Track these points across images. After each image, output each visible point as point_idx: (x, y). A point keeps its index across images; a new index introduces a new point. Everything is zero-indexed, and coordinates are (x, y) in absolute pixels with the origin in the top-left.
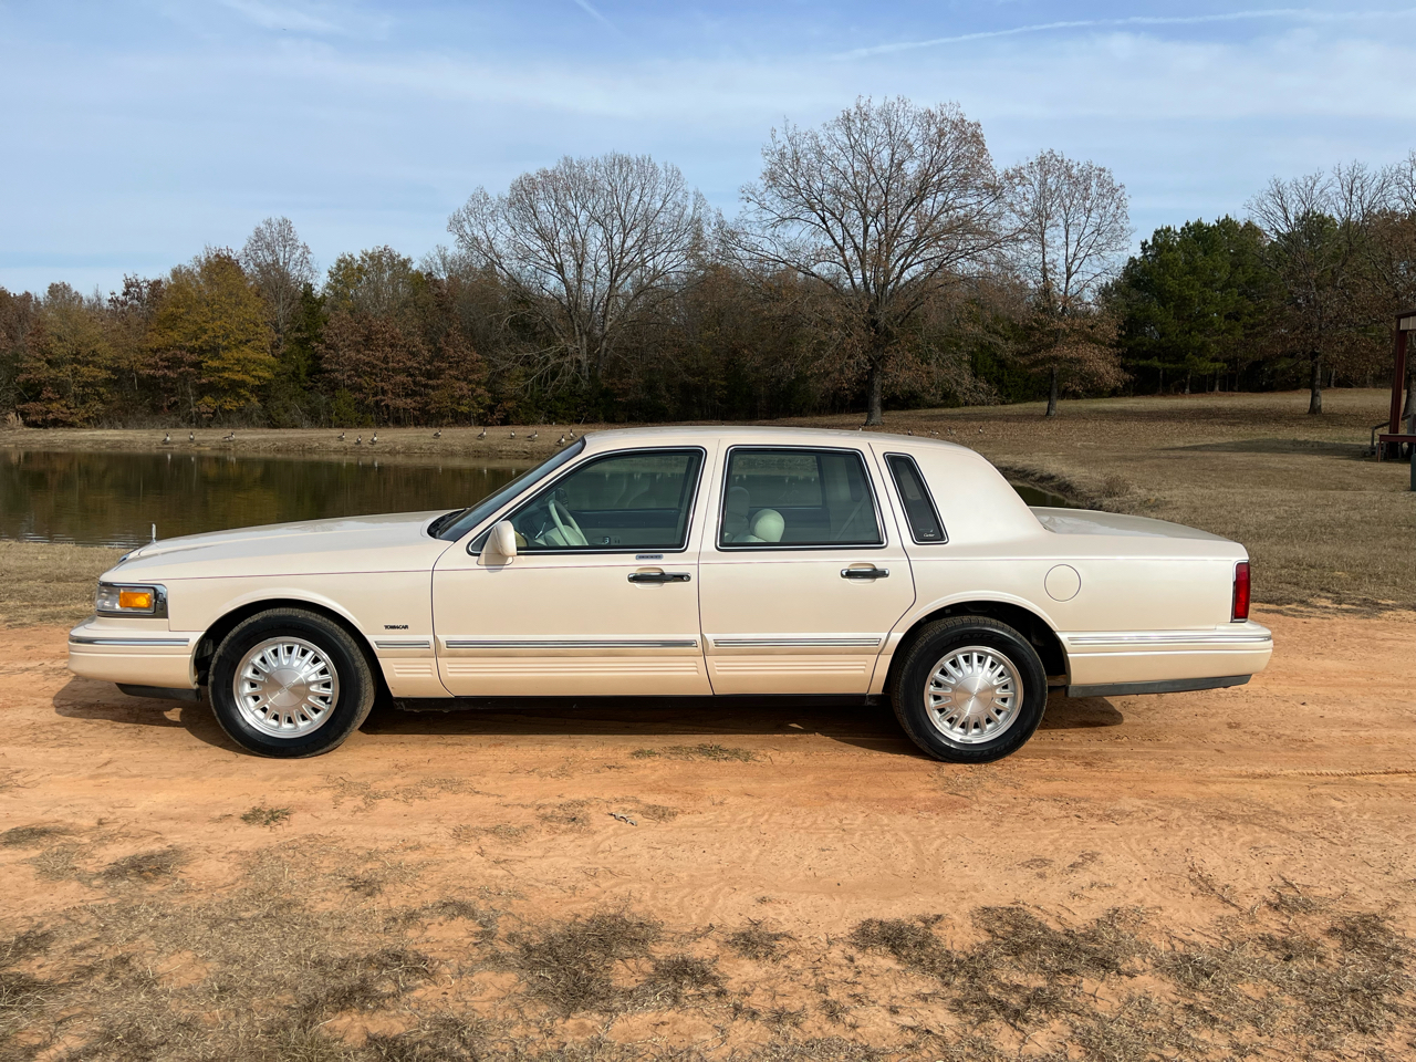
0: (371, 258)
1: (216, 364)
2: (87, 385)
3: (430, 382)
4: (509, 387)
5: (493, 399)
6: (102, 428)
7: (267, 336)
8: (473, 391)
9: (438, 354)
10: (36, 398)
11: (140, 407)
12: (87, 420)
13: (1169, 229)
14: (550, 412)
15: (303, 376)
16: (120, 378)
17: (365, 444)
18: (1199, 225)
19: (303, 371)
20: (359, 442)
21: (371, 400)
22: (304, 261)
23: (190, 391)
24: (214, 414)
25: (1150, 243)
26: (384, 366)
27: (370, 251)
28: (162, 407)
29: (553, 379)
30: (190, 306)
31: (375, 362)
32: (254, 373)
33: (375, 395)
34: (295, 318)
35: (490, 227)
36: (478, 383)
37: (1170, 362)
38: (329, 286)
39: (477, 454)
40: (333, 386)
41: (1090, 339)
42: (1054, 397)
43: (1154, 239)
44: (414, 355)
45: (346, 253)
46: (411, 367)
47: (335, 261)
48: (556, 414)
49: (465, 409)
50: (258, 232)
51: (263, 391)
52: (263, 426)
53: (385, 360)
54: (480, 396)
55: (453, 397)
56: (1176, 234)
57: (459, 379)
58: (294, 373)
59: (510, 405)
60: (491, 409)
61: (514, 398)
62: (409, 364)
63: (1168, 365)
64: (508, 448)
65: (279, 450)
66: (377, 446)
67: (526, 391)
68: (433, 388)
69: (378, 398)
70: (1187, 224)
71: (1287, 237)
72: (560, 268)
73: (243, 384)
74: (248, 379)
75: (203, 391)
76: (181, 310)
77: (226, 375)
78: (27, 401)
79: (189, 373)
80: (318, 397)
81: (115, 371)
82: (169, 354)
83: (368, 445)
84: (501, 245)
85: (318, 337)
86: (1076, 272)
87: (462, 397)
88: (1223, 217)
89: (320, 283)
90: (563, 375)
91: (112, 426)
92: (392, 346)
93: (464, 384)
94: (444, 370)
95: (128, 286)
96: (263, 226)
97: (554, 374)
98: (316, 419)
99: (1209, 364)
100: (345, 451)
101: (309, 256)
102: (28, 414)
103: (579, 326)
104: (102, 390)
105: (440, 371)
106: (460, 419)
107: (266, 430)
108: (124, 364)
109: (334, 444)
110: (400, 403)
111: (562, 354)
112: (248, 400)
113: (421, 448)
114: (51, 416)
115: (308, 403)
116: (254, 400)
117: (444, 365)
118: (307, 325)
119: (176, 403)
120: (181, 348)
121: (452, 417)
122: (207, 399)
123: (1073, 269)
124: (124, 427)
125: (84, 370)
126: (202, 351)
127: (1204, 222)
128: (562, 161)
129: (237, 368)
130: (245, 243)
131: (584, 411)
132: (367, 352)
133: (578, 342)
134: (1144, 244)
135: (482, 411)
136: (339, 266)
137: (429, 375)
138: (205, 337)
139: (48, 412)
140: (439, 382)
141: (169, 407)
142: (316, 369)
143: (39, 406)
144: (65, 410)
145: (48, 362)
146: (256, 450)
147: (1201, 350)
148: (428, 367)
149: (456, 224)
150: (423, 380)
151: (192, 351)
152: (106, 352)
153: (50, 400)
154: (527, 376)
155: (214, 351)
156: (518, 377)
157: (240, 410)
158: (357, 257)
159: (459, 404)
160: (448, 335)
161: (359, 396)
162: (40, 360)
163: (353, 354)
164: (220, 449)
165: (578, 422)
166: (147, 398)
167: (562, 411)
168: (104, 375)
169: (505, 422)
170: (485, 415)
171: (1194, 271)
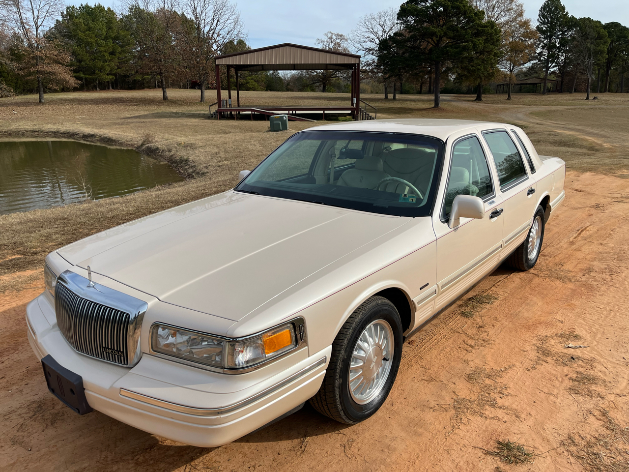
13: (73, 7)
18: (87, 6)
25: (65, 13)
37: (89, 75)
41: (57, 62)
42: (42, 92)
43: (67, 11)
56: (77, 10)
63: (87, 76)
70: (82, 5)
71: (127, 17)
86: (41, 25)
88: (97, 4)
99: (107, 76)
123: (39, 24)
127: (89, 5)
134: (62, 13)
147: (102, 69)
171: (89, 29)
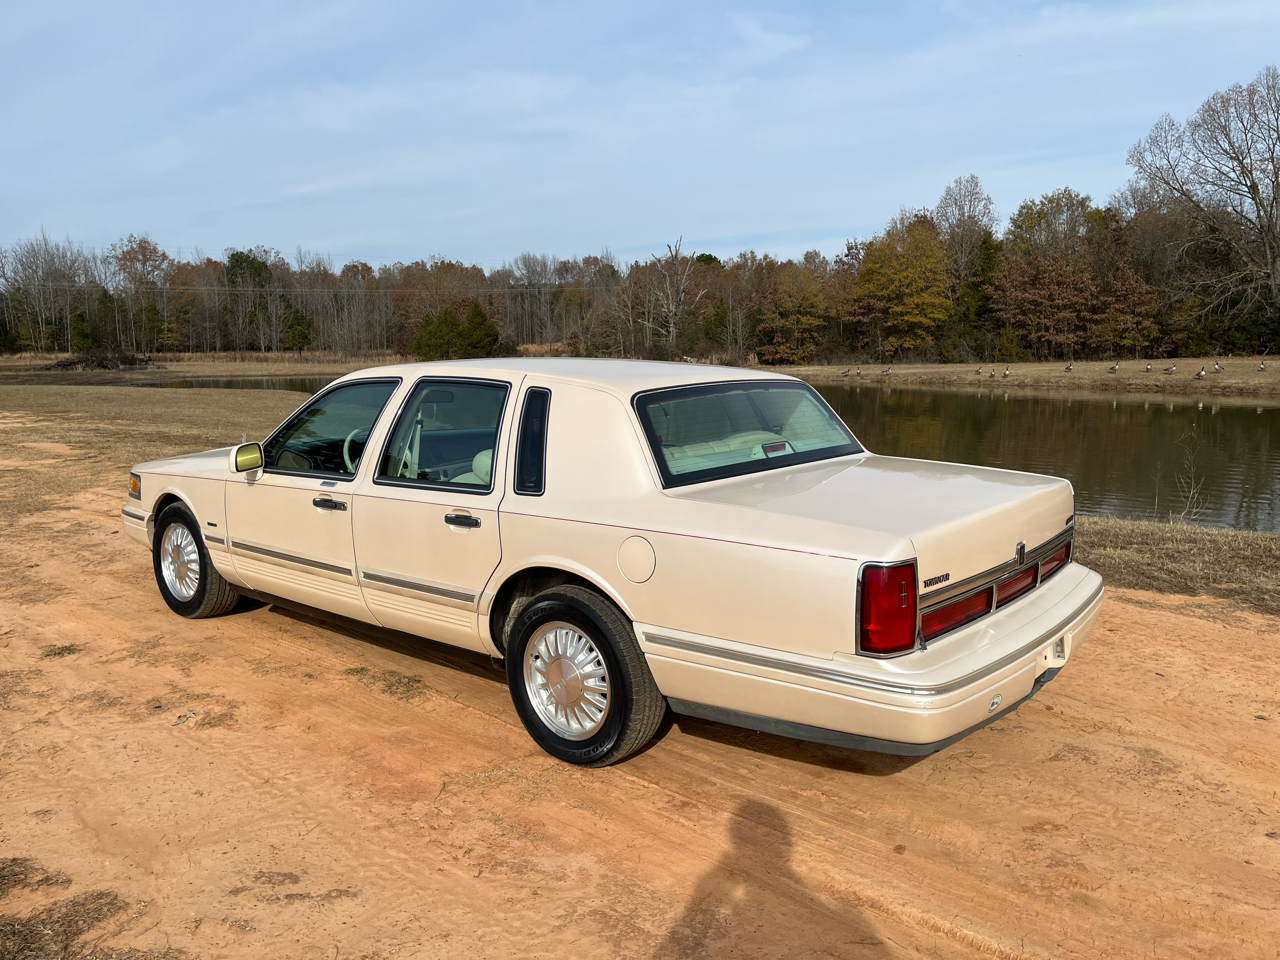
0: (1051, 201)
1: (899, 309)
2: (804, 331)
3: (1095, 317)
4: (1178, 319)
5: (1161, 331)
6: (813, 365)
7: (945, 282)
8: (1138, 323)
9: (1106, 290)
10: (770, 342)
11: (841, 347)
12: (803, 358)
14: (1226, 343)
15: (972, 316)
16: (830, 323)
17: (998, 377)
19: (972, 310)
20: (992, 376)
21: (1033, 336)
22: (987, 211)
23: (879, 332)
24: (896, 352)
26: (1048, 303)
27: (1050, 195)
28: (857, 348)
29: (1232, 307)
30: (883, 261)
31: (1040, 300)
32: (931, 315)
33: (1038, 330)
34: (973, 264)
35: (1174, 153)
36: (1147, 315)
38: (1011, 232)
39: (1105, 387)
40: (1000, 324)
44: (1081, 291)
45: (1028, 200)
46: (1076, 303)
47: (1018, 208)
48: (1234, 345)
49: (1127, 342)
50: (948, 191)
51: (938, 331)
52: (935, 362)
53: (1051, 298)
54: (1145, 328)
55: (1116, 330)
57: (1125, 313)
58: (964, 314)
59: (1180, 336)
60: (1157, 341)
61: (1185, 329)
62: (1075, 299)
64: (1138, 382)
65: (923, 383)
66: (1008, 379)
67: (1199, 321)
68: (1096, 322)
69: (1040, 334)
72: (1254, 189)
73: (919, 325)
74: (925, 321)
75: (890, 332)
76: (878, 266)
77: (906, 318)
78: (765, 345)
79: (879, 318)
80: (984, 334)
81: (827, 318)
82: (865, 303)
83: (1000, 379)
84: (1184, 171)
85: (989, 281)
87: (1125, 330)
89: (1001, 230)
90: (1246, 302)
91: (820, 363)
92: (1059, 284)
93: (1129, 317)
94: (1110, 304)
95: (849, 249)
96: (953, 185)
97: (1234, 303)
98: (980, 355)
100: (979, 384)
101: (991, 207)
102: (764, 355)
103: (1272, 248)
104: (815, 334)
105: (1106, 305)
106: (1121, 352)
107: (936, 365)
108: (833, 313)
109: (971, 377)
110: (1061, 338)
111: (1244, 280)
112: (924, 339)
113: (1049, 382)
114: (778, 356)
115: (975, 340)
116: (929, 339)
117: (1110, 299)
118: (982, 269)
119: (867, 343)
120: (875, 297)
121: (1114, 351)
122: (892, 339)
124: (829, 364)
125: (804, 319)
126: (890, 299)
128: (1264, 72)
129: (916, 312)
130: (937, 202)
131: (1270, 340)
132: (1033, 291)
133: (1269, 267)
135: (1147, 343)
136: (1020, 212)
137: (1094, 310)
138: (892, 287)
139: (777, 353)
140: (1103, 316)
141: (863, 347)
142: (984, 311)
143: (771, 349)
144: (788, 351)
145: (781, 314)
146: (905, 382)
148: (1094, 302)
149: (1137, 157)
150: (1086, 314)
151: (881, 299)
152: (821, 304)
153: (780, 344)
154: (1203, 305)
155: (899, 298)
156: (1192, 308)
157: (916, 348)
158: (1037, 202)
159: (1121, 337)
160: (1118, 269)
161: (1022, 332)
162: (774, 313)
163: (1019, 294)
164: (878, 382)
165: (1260, 353)
166: (848, 339)
167: (1240, 341)
168: (817, 322)
169: (1173, 354)
170: (1151, 347)
